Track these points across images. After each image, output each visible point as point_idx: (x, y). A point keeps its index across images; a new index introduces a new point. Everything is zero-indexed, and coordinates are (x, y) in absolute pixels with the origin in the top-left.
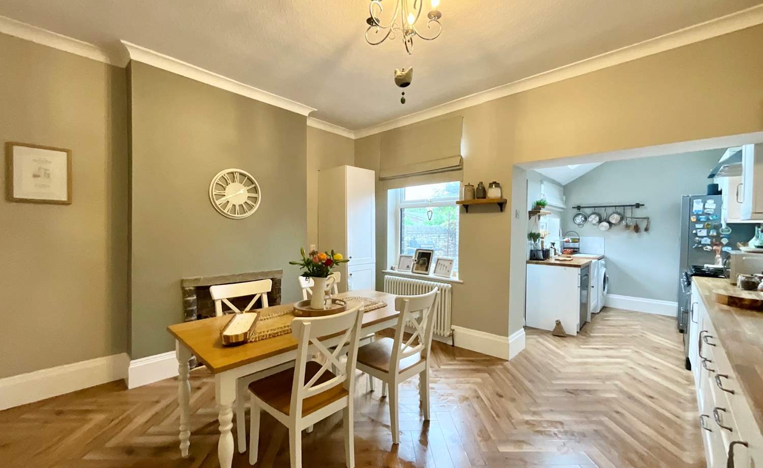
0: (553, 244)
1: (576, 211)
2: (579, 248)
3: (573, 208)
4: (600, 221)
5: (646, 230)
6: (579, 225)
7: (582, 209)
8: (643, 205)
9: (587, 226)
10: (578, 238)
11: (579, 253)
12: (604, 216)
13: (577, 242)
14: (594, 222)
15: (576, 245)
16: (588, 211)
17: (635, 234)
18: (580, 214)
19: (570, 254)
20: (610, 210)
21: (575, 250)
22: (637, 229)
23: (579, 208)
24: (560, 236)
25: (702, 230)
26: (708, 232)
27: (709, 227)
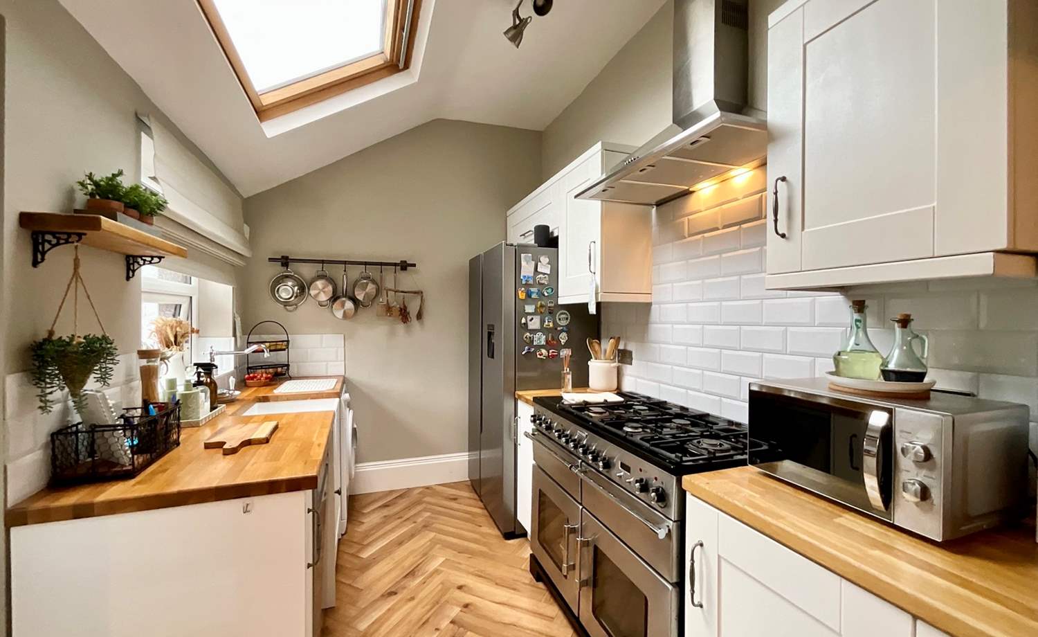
0: (208, 368)
1: (277, 269)
2: (288, 366)
3: (270, 260)
4: (334, 298)
5: (419, 316)
6: (286, 304)
7: (292, 266)
8: (414, 265)
9: (307, 308)
10: (284, 337)
11: (291, 378)
12: (343, 284)
13: (284, 350)
14: (323, 298)
15: (281, 357)
16: (307, 271)
17: (401, 327)
18: (287, 277)
19: (266, 385)
20: (355, 272)
21: (279, 369)
22: (404, 315)
23: (285, 261)
24: (235, 335)
25: (534, 317)
26: (542, 322)
27: (543, 310)
